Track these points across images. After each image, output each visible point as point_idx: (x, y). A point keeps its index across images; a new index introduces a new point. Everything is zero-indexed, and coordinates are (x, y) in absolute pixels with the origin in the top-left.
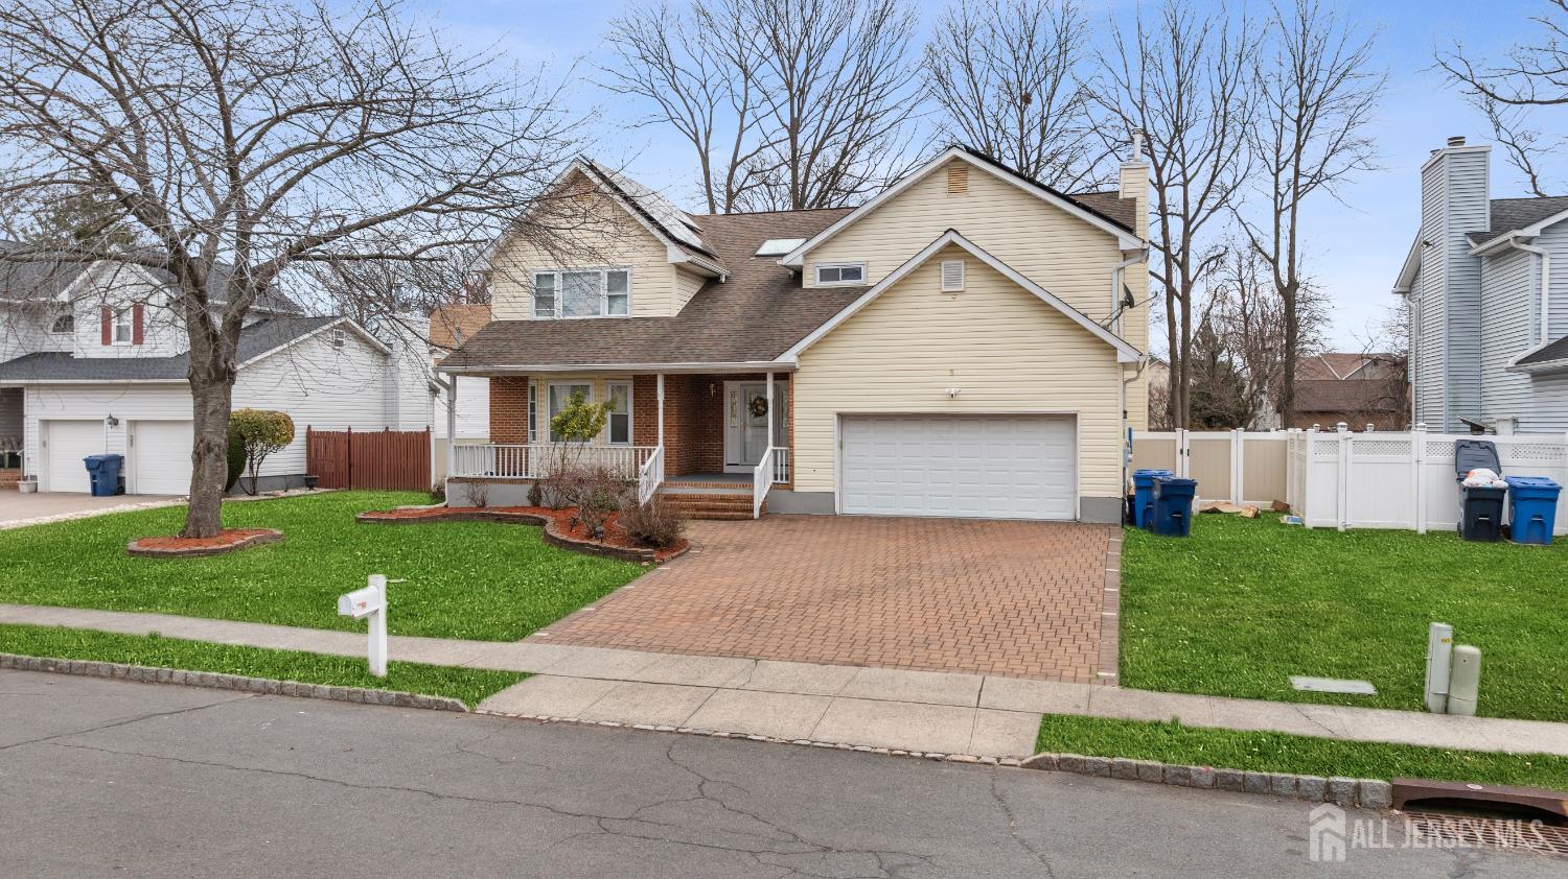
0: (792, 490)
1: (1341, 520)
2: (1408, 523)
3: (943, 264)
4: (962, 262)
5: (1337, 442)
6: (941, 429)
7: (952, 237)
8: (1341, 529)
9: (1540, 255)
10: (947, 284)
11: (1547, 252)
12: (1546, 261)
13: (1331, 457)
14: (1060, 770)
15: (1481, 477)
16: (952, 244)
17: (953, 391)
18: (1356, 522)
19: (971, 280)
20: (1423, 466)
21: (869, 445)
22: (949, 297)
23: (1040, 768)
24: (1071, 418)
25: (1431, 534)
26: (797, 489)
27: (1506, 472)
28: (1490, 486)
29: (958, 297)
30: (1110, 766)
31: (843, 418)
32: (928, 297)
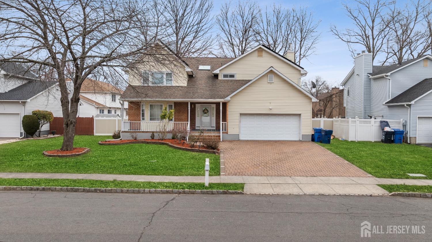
0: (227, 133)
1: (356, 139)
2: (370, 139)
3: (268, 75)
4: (273, 75)
5: (356, 121)
6: (267, 117)
7: (272, 69)
8: (356, 141)
9: (389, 79)
10: (269, 81)
11: (391, 79)
12: (391, 81)
13: (355, 125)
14: (398, 196)
15: (387, 129)
16: (271, 70)
17: (271, 108)
18: (359, 140)
19: (275, 80)
20: (373, 126)
21: (247, 122)
22: (270, 84)
23: (394, 196)
24: (299, 115)
25: (375, 142)
26: (229, 133)
27: (392, 128)
28: (390, 131)
29: (272, 84)
30: (409, 194)
31: (241, 114)
32: (264, 85)
